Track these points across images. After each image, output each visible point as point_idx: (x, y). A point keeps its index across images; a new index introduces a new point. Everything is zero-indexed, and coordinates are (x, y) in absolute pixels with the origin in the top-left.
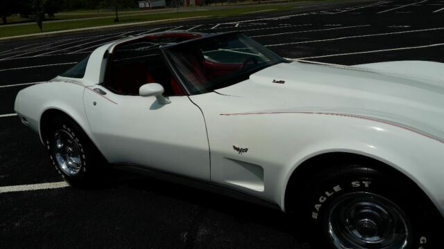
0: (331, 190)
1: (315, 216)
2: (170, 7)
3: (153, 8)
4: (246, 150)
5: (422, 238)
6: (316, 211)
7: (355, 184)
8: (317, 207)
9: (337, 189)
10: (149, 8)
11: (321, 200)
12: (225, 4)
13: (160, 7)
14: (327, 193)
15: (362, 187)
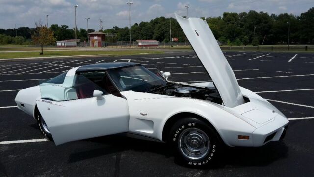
0: (181, 128)
1: (174, 139)
2: (80, 46)
3: (67, 46)
4: (146, 114)
5: (214, 145)
6: (175, 137)
7: (190, 125)
8: (176, 135)
9: (183, 127)
10: (64, 47)
11: (177, 132)
12: (118, 47)
13: (72, 46)
14: (179, 129)
15: (192, 126)
